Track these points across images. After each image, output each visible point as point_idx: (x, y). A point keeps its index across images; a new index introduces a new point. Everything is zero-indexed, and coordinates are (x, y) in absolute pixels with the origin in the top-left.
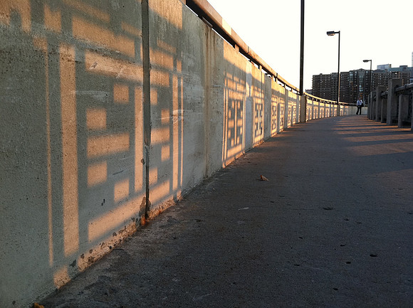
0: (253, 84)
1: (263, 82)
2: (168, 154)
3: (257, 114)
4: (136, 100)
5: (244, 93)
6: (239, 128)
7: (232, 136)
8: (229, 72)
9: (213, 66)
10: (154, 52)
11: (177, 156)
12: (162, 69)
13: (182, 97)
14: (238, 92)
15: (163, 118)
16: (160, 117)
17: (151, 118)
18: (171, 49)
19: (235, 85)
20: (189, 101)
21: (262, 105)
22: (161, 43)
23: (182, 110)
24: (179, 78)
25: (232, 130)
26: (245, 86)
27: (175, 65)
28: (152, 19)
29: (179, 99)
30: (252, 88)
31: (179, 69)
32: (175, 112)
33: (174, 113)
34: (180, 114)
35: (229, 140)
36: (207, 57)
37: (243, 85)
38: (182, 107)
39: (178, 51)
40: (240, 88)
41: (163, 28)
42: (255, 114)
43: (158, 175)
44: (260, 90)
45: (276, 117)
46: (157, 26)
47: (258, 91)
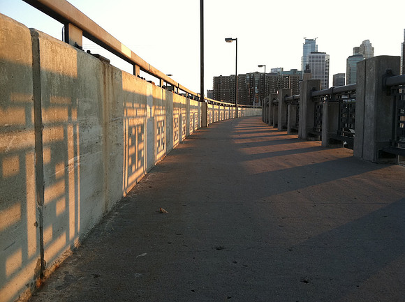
0: (154, 104)
1: (164, 98)
2: (64, 205)
3: (159, 131)
4: (27, 166)
5: (145, 116)
6: (140, 152)
7: (133, 162)
8: (129, 102)
9: (111, 101)
10: (46, 110)
11: (74, 204)
12: (56, 124)
13: (78, 144)
14: (139, 117)
15: (57, 173)
16: (54, 172)
17: (44, 178)
18: (66, 101)
19: (135, 111)
20: (85, 145)
21: (163, 121)
22: (54, 99)
23: (78, 157)
24: (74, 127)
25: (133, 156)
26: (146, 109)
27: (70, 114)
28: (44, 78)
29: (75, 146)
30: (153, 108)
31: (74, 117)
32: (71, 161)
33: (69, 163)
34: (76, 162)
35: (130, 167)
36: (105, 94)
37: (143, 108)
38: (78, 153)
39: (73, 100)
40: (140, 112)
41: (56, 83)
42: (157, 132)
43: (53, 231)
44: (161, 107)
45: (178, 128)
46: (50, 83)
47: (159, 109)
